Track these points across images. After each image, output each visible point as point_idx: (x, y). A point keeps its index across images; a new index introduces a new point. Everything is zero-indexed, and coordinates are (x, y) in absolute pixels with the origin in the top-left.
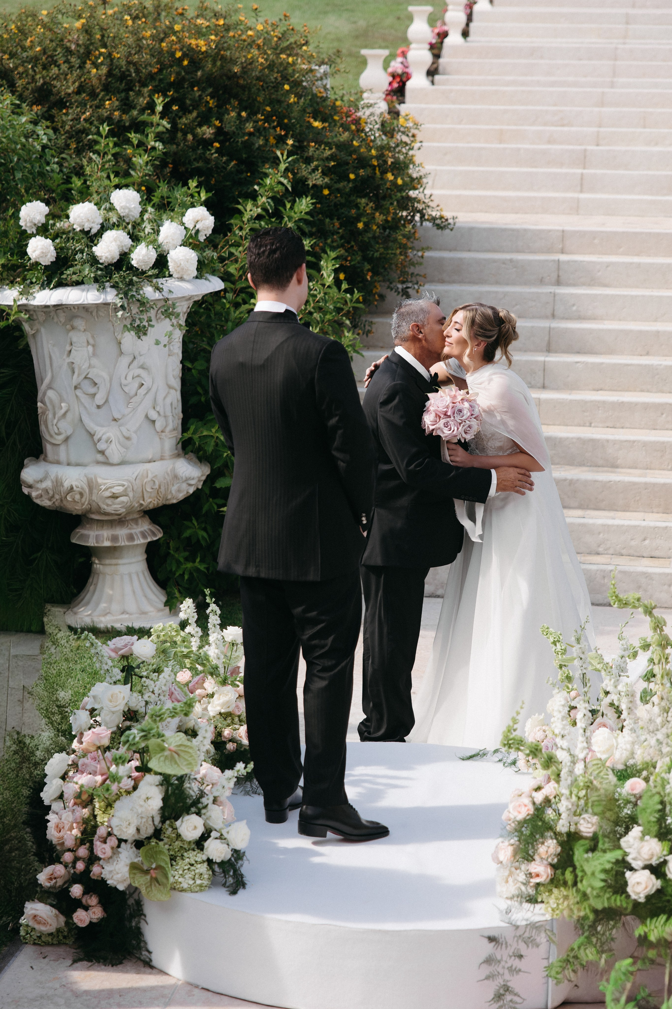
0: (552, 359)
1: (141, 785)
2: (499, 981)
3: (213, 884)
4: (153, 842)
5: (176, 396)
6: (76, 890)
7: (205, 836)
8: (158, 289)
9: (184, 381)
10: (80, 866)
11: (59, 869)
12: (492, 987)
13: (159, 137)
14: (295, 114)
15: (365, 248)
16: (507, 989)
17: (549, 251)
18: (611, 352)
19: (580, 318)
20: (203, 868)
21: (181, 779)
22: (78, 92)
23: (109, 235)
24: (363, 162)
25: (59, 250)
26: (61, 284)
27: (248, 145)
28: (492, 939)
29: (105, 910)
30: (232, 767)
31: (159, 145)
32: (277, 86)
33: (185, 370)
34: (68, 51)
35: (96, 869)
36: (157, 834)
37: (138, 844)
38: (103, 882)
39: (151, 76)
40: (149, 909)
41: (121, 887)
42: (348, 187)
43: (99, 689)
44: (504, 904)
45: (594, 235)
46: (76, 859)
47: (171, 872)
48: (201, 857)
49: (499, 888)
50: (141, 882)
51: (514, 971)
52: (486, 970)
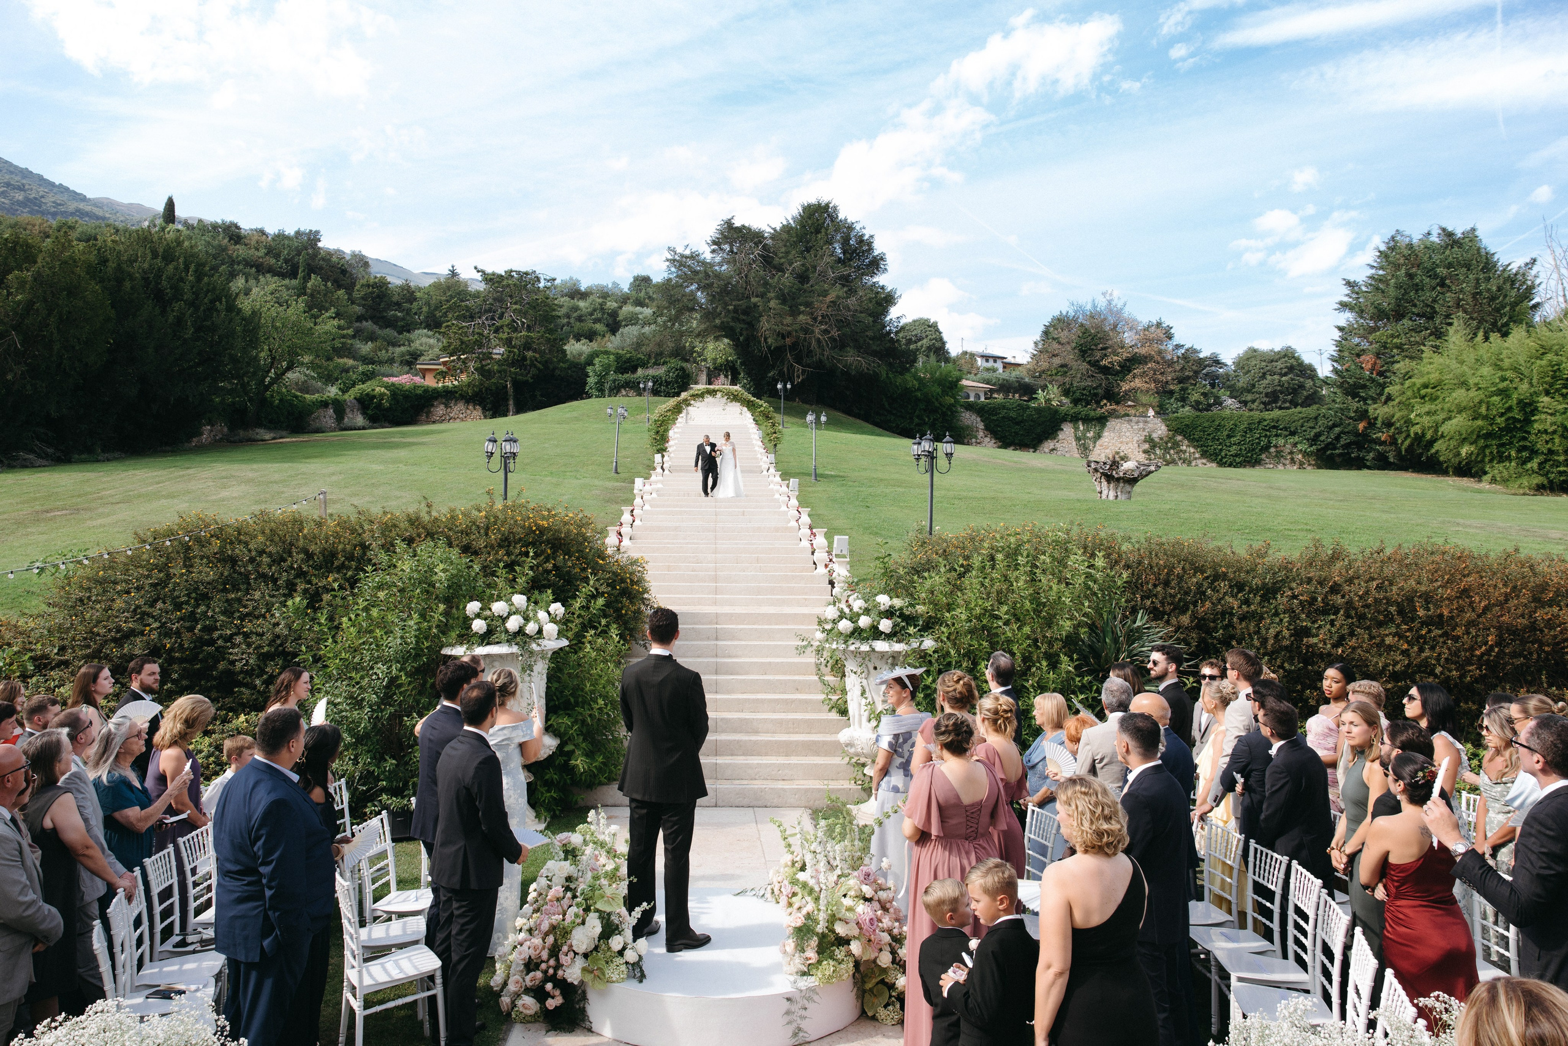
0: (720, 677)
1: (588, 919)
2: (795, 1025)
3: (629, 977)
4: (594, 953)
5: (543, 701)
6: (549, 986)
7: (624, 948)
8: (539, 645)
9: (547, 693)
10: (551, 971)
11: (539, 974)
12: (791, 1029)
13: (531, 568)
14: (590, 557)
15: (625, 623)
16: (800, 1029)
17: (710, 623)
18: (747, 673)
19: (730, 657)
20: (623, 968)
21: (609, 914)
22: (486, 547)
23: (513, 618)
24: (623, 581)
25: (488, 625)
26: (488, 644)
27: (569, 572)
28: (788, 999)
29: (564, 998)
30: (639, 905)
31: (531, 573)
32: (581, 544)
33: (548, 688)
34: (478, 527)
35: (560, 973)
36: (596, 948)
37: (586, 956)
38: (564, 980)
39: (520, 539)
40: (591, 995)
41: (576, 983)
42: (616, 592)
43: (550, 864)
44: (792, 978)
45: (732, 615)
46: (549, 967)
47: (607, 972)
48: (622, 961)
49: (785, 969)
50: (588, 978)
51: (803, 1018)
52: (787, 1018)
